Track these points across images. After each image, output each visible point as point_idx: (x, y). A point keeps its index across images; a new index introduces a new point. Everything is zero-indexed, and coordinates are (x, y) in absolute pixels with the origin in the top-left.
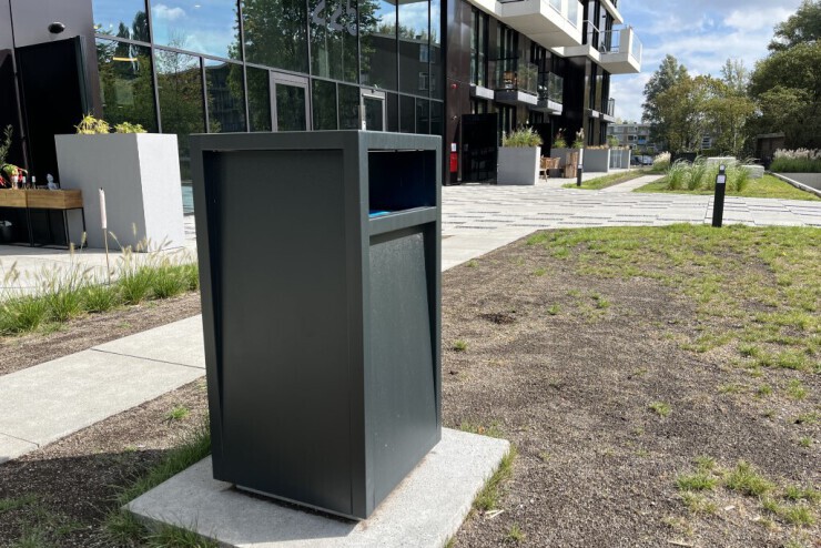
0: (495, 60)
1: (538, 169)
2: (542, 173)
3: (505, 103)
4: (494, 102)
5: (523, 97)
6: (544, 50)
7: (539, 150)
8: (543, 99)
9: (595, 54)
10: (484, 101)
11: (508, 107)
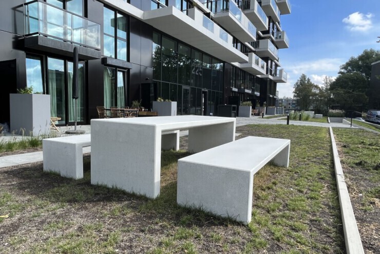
0: (238, 80)
1: (251, 113)
2: (252, 114)
3: (241, 93)
4: (238, 92)
5: (246, 91)
6: (254, 76)
7: (251, 107)
8: (253, 91)
9: (270, 77)
10: (235, 92)
11: (242, 93)
